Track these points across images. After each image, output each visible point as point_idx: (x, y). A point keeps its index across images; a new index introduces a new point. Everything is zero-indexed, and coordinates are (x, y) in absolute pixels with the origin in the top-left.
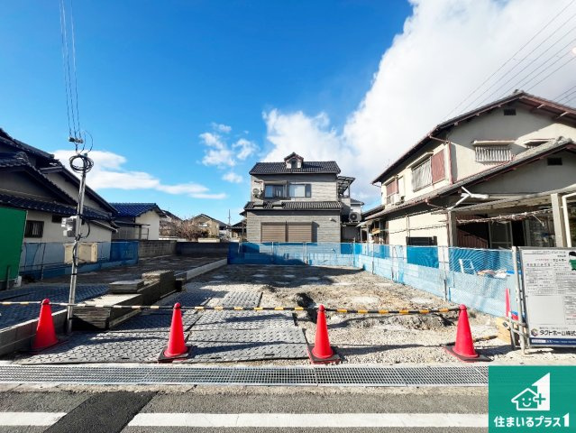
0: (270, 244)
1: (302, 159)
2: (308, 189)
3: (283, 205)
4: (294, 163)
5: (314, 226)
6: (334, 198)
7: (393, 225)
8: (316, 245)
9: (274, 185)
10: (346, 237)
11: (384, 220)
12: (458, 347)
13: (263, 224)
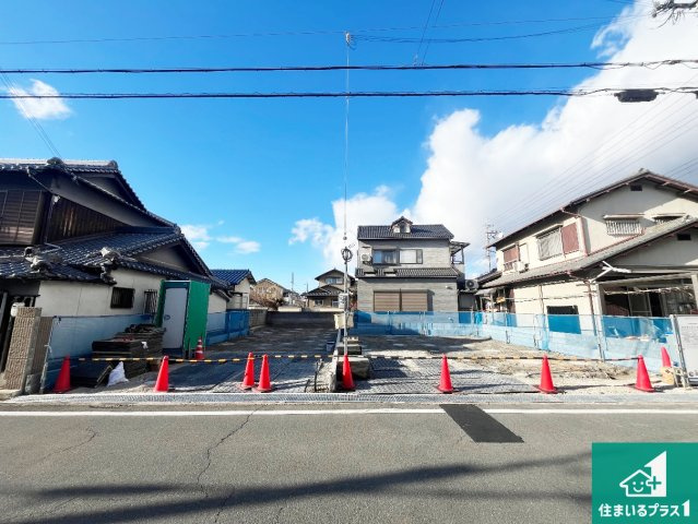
0: (385, 313)
1: (411, 223)
2: (420, 256)
3: (395, 272)
4: (402, 228)
5: (430, 294)
6: (447, 264)
7: (518, 293)
8: (432, 314)
9: (384, 251)
10: (463, 305)
11: (508, 289)
12: (638, 384)
13: (375, 292)
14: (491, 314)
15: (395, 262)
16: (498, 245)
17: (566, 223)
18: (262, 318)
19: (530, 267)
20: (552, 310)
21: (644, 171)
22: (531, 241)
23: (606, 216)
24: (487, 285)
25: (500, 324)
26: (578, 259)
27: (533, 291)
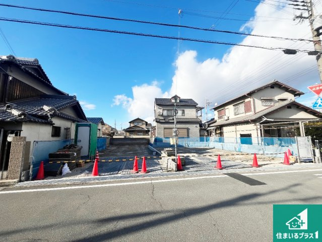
2: (183, 112)
3: (173, 119)
5: (188, 129)
6: (195, 116)
7: (225, 129)
8: (189, 138)
9: (168, 110)
10: (202, 134)
11: (220, 127)
12: (285, 162)
13: (165, 128)
14: (214, 137)
15: (173, 115)
16: (215, 109)
17: (247, 100)
18: (108, 141)
19: (229, 118)
20: (242, 136)
21: (276, 81)
22: (231, 107)
23: (262, 98)
24: (211, 125)
25: (217, 141)
26: (251, 115)
27: (233, 128)
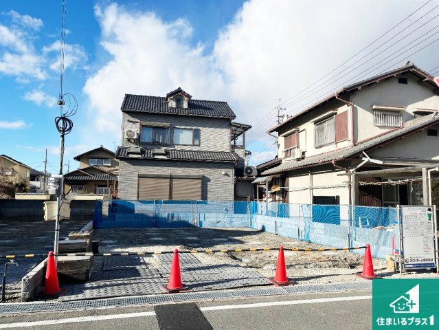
0: (151, 202)
1: (189, 96)
2: (197, 135)
3: (167, 153)
4: (179, 101)
5: (205, 181)
6: (227, 148)
7: (293, 182)
8: (206, 203)
9: (155, 128)
10: (240, 193)
11: (284, 177)
12: (364, 272)
13: (140, 177)
14: (267, 204)
15: (167, 141)
16: (281, 129)
17: (341, 110)
19: (307, 155)
20: (317, 200)
21: (411, 64)
22: (309, 127)
23: (374, 107)
24: (262, 173)
27: (305, 180)
